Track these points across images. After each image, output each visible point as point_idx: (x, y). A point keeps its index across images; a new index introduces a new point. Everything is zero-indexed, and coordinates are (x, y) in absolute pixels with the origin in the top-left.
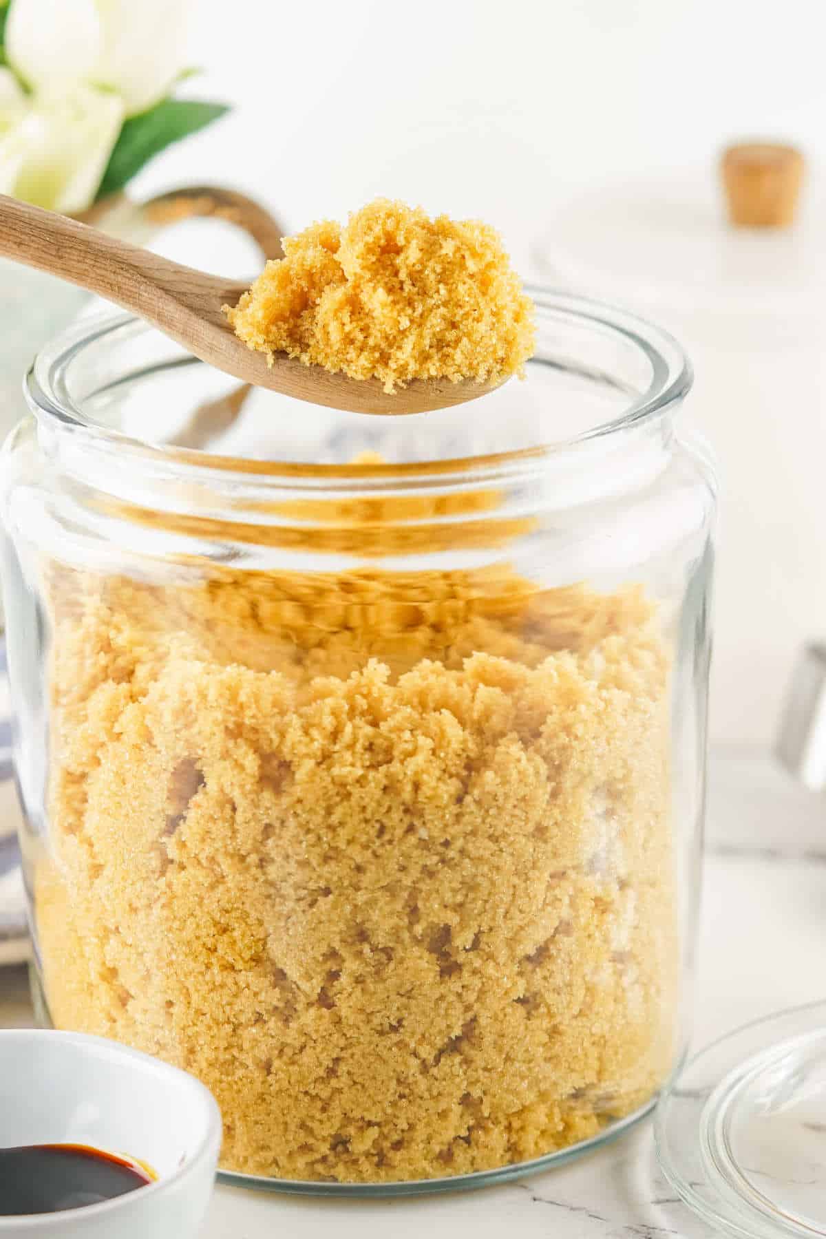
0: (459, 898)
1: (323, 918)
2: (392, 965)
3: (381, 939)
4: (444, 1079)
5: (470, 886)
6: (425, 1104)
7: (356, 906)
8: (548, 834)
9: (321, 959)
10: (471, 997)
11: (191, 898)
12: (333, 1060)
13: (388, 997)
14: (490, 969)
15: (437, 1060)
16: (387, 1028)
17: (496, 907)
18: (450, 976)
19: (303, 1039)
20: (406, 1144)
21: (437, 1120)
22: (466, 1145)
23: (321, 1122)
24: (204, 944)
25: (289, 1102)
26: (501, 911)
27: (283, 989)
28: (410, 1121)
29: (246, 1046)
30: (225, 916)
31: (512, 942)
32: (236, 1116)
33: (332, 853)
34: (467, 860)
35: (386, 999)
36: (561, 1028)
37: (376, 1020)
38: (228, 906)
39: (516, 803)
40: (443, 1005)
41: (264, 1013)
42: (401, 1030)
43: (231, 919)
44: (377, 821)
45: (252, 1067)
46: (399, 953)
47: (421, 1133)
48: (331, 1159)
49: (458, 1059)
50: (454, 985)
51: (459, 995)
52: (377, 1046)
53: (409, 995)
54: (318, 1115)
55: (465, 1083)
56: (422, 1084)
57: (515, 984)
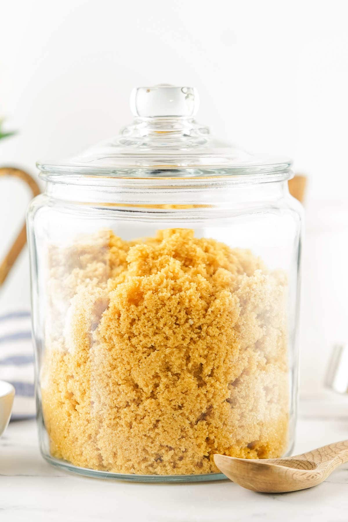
0: (206, 352)
1: (153, 360)
2: (180, 380)
3: (175, 370)
4: (200, 431)
5: (210, 348)
6: (192, 440)
7: (166, 355)
8: (240, 329)
9: (152, 377)
10: (210, 396)
11: (102, 356)
12: (156, 421)
13: (178, 394)
14: (217, 385)
15: (197, 422)
16: (177, 407)
17: (220, 357)
18: (202, 387)
19: (145, 412)
20: (184, 458)
21: (196, 448)
22: (208, 460)
23: (151, 447)
24: (106, 375)
25: (139, 439)
26: (222, 359)
27: (137, 392)
28: (186, 448)
29: (122, 416)
30: (114, 362)
31: (226, 374)
32: (118, 447)
33: (157, 331)
34: (209, 337)
35: (177, 395)
36: (245, 414)
37: (173, 403)
38: (116, 357)
39: (227, 314)
40: (199, 398)
41: (129, 401)
42: (183, 408)
43: (117, 363)
44: (175, 316)
45: (124, 426)
46: (182, 376)
47: (190, 453)
48: (155, 464)
49: (205, 422)
50: (203, 390)
51: (205, 395)
52: (173, 415)
53: (186, 393)
54: (150, 445)
55: (208, 433)
56: (191, 432)
57: (227, 392)
